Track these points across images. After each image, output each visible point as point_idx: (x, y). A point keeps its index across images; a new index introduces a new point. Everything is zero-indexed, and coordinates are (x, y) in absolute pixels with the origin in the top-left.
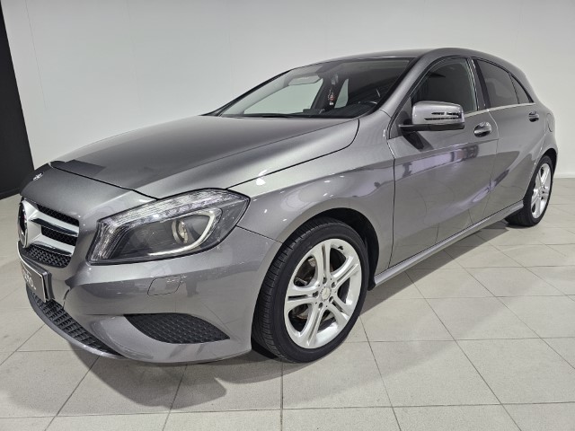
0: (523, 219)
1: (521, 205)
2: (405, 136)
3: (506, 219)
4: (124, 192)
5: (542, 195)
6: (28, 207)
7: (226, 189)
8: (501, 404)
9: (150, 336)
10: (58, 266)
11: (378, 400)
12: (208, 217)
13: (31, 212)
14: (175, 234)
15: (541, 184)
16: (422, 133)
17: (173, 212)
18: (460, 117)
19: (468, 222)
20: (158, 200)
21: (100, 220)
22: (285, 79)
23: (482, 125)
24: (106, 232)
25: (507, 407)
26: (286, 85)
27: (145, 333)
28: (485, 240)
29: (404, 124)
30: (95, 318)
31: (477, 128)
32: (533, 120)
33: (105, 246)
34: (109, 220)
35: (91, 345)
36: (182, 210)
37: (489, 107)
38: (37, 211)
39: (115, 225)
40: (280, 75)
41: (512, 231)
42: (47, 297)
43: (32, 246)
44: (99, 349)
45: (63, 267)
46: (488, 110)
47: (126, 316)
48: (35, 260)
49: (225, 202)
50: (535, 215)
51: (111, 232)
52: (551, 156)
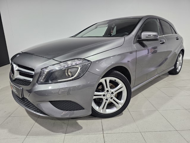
0: (174, 72)
1: (174, 67)
2: (139, 43)
3: (168, 72)
4: (49, 60)
5: (180, 64)
6: (15, 66)
7: (84, 59)
8: (177, 130)
9: (58, 109)
10: (26, 85)
11: (135, 130)
12: (78, 68)
13: (16, 68)
14: (67, 74)
15: (179, 60)
16: (144, 42)
17: (66, 66)
18: (157, 36)
19: (156, 73)
20: (61, 62)
21: (41, 69)
22: (96, 26)
23: (162, 40)
24: (44, 73)
25: (179, 131)
26: (96, 28)
27: (56, 107)
28: (162, 79)
29: (139, 39)
30: (39, 102)
31: (161, 41)
32: (177, 39)
33: (43, 78)
34: (44, 69)
35: (38, 112)
36: (69, 66)
37: (164, 35)
38: (18, 67)
39: (47, 71)
40: (94, 24)
41: (170, 76)
42: (22, 96)
43: (16, 79)
44: (40, 113)
45: (28, 85)
46: (163, 36)
47: (50, 101)
48: (17, 84)
49: (83, 63)
50: (178, 71)
51: (45, 73)
52: (182, 51)
